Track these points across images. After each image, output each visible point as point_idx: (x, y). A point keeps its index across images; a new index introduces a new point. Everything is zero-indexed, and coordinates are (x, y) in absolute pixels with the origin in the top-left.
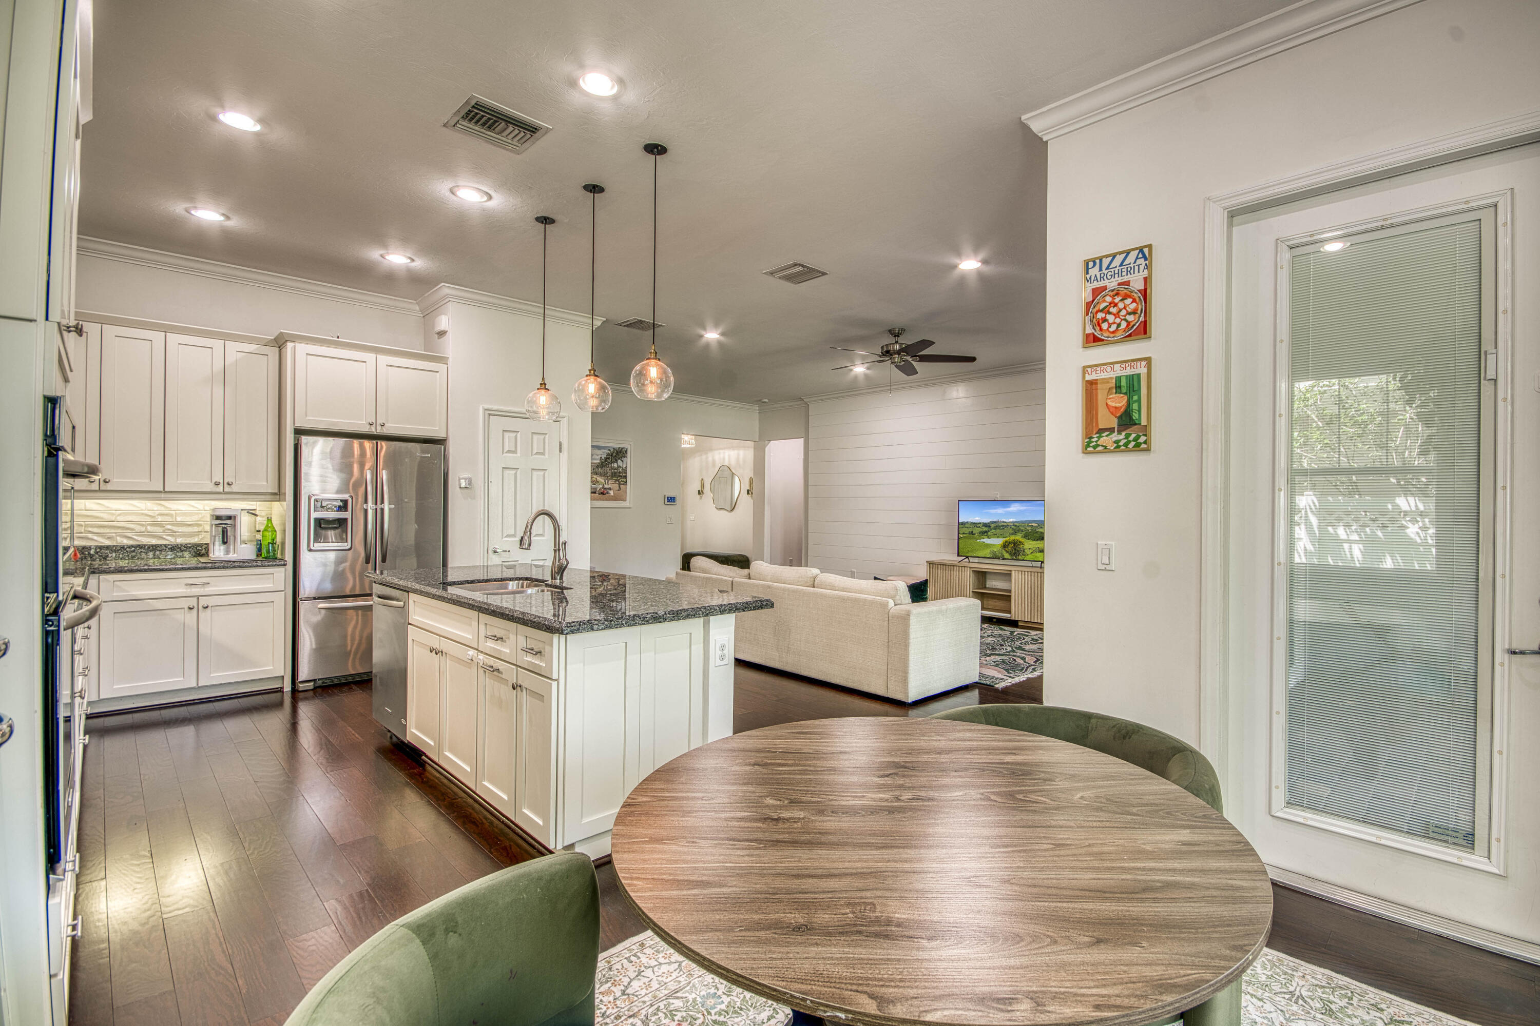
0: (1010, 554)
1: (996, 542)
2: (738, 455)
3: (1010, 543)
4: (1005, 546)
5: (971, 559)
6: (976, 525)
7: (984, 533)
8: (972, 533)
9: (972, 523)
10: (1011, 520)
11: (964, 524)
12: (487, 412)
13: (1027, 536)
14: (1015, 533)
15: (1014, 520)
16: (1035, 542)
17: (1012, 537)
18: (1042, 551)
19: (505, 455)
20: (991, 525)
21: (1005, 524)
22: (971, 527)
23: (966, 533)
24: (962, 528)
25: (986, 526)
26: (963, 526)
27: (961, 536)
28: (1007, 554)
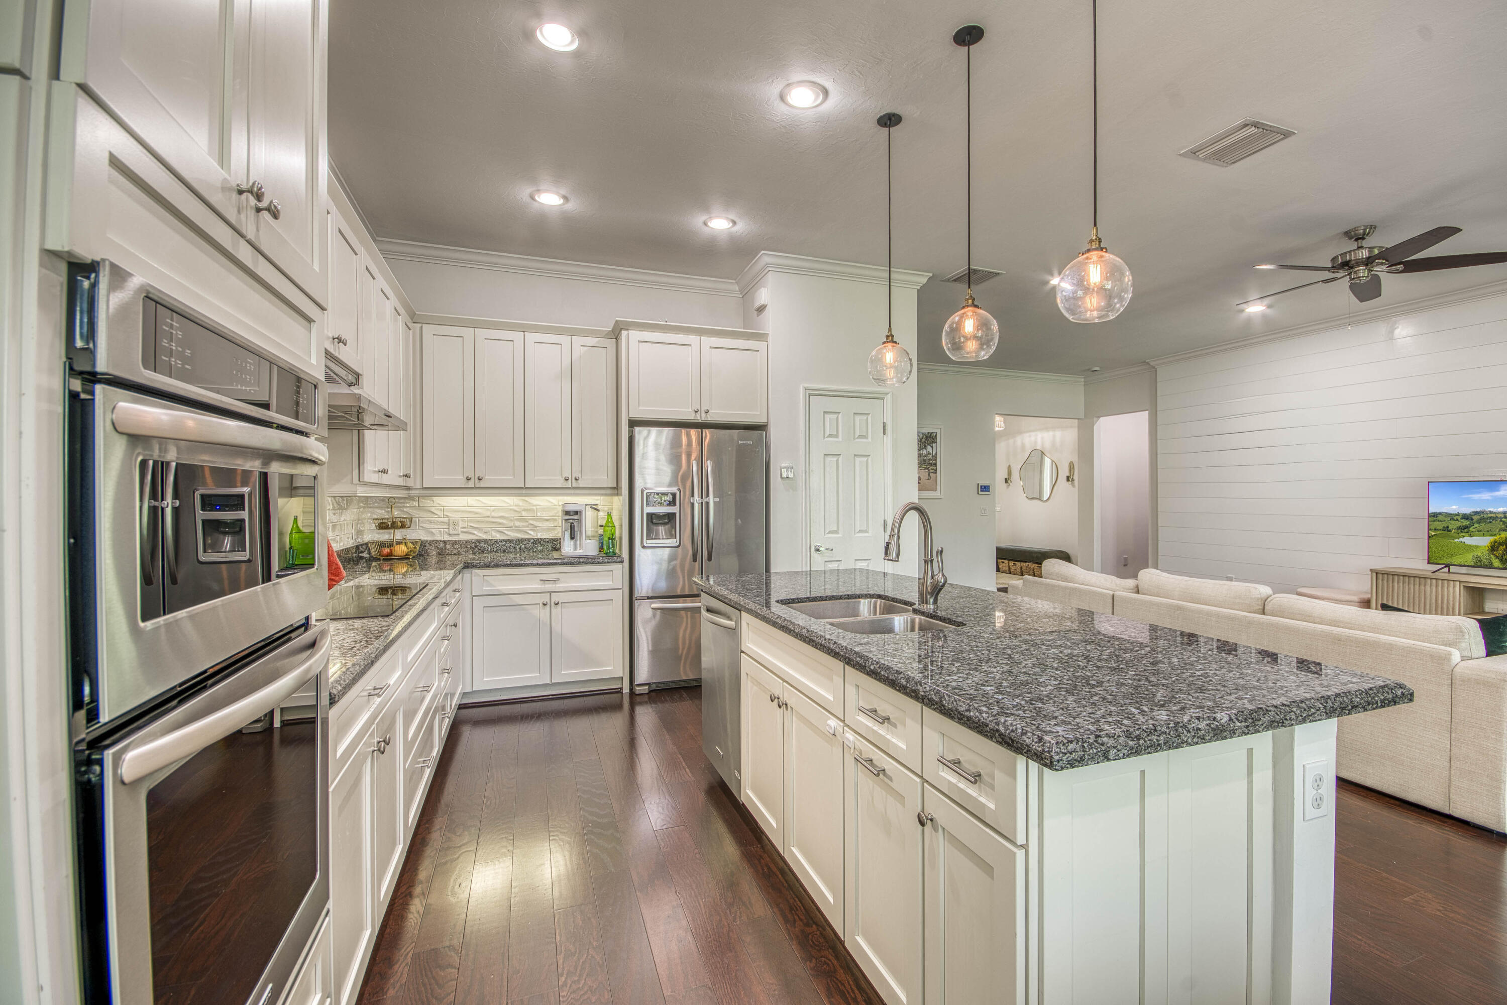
0: (1501, 560)
1: (1481, 542)
2: (1054, 436)
3: (1500, 543)
4: (1493, 548)
5: (1453, 569)
6: (1452, 517)
7: (1463, 529)
8: (1447, 529)
9: (1447, 515)
10: (1501, 510)
11: (1435, 515)
12: (808, 392)
14: (1506, 528)
17: (1503, 535)
19: (827, 439)
20: (1473, 517)
21: (1493, 515)
22: (1446, 519)
23: (1438, 530)
24: (1434, 521)
25: (1467, 519)
26: (1435, 519)
27: (1433, 533)
28: (1497, 560)
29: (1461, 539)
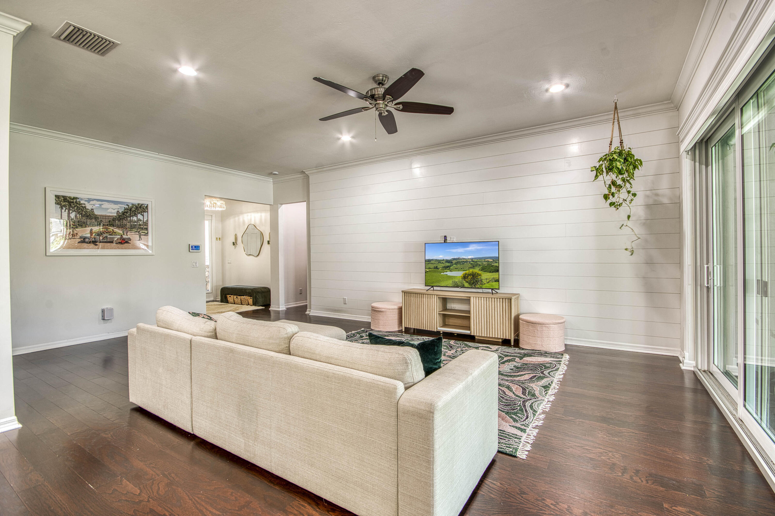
0: (469, 284)
1: (458, 274)
2: (261, 216)
3: (469, 275)
4: (465, 277)
5: (435, 288)
6: (439, 261)
7: (446, 268)
8: (436, 268)
9: (436, 260)
10: (470, 257)
13: (484, 269)
14: (473, 267)
15: (472, 257)
16: (491, 274)
17: (471, 270)
18: (498, 281)
20: (453, 261)
21: (465, 260)
22: (436, 263)
23: (430, 268)
24: (428, 264)
25: (449, 262)
26: (429, 262)
27: (428, 270)
28: (467, 283)
29: (445, 273)
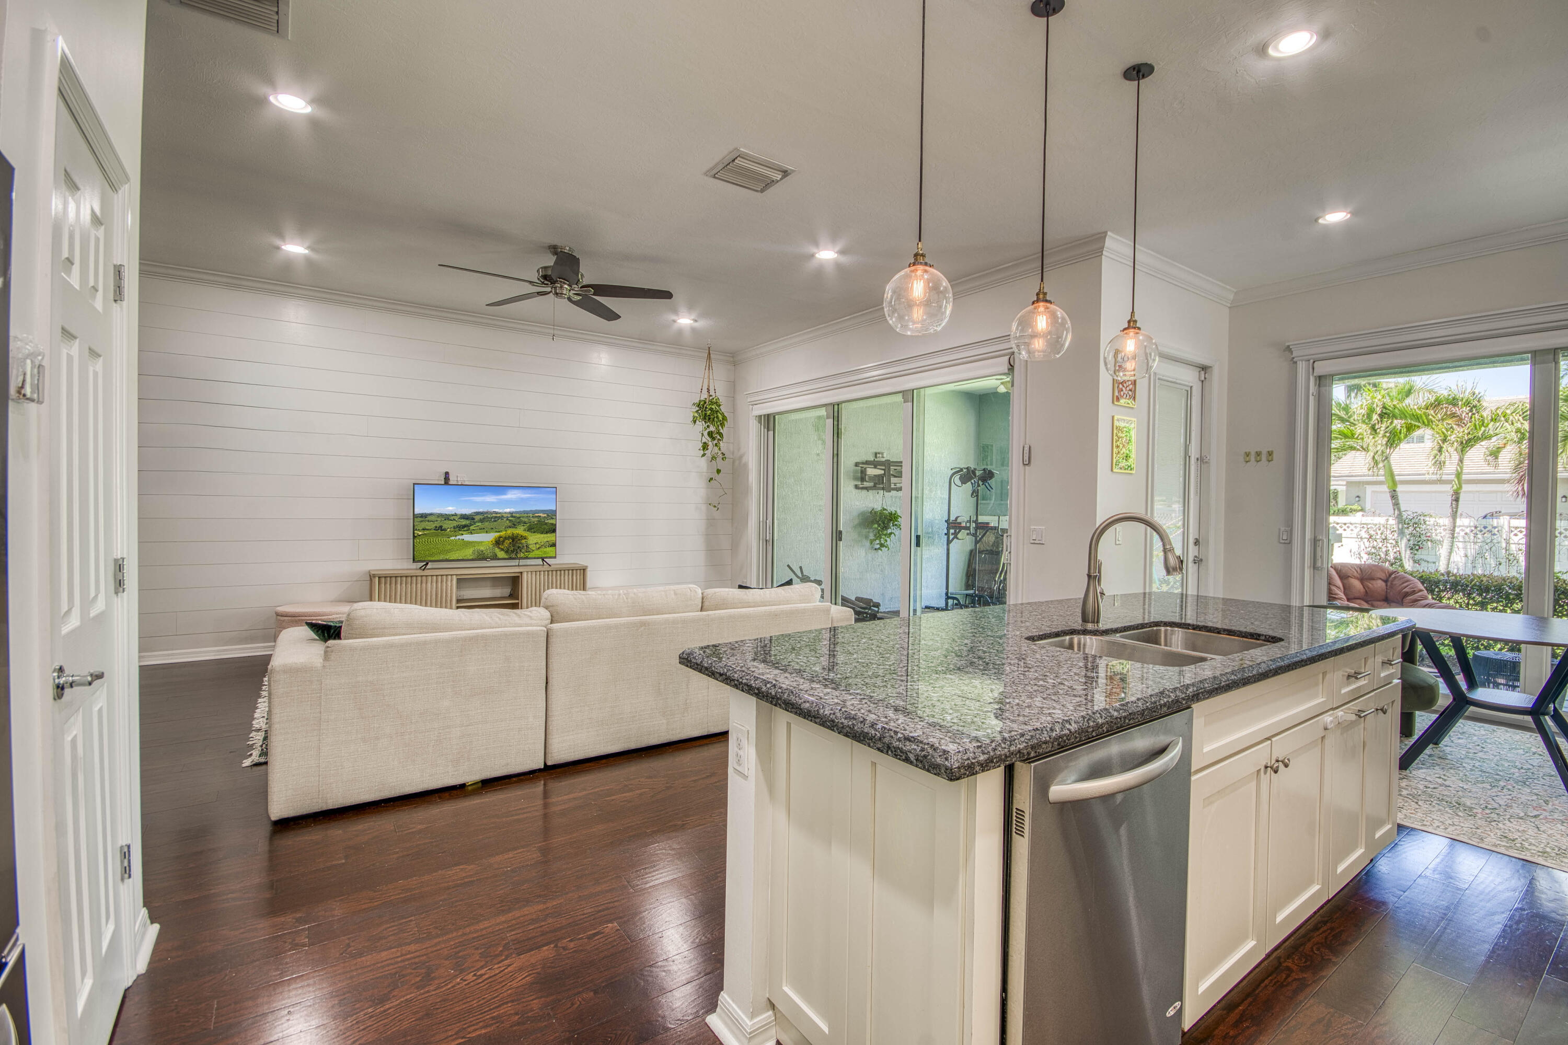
0: (507, 552)
1: (485, 539)
3: (506, 538)
4: (498, 542)
6: (447, 517)
7: (462, 528)
8: (439, 528)
9: (439, 515)
10: (508, 510)
11: (424, 516)
13: (531, 529)
14: (514, 526)
15: (512, 510)
16: (542, 535)
17: (510, 531)
18: (554, 545)
20: (475, 517)
21: (498, 515)
22: (439, 519)
23: (426, 530)
24: (421, 521)
25: (467, 519)
26: (423, 519)
27: (420, 533)
28: (502, 552)
